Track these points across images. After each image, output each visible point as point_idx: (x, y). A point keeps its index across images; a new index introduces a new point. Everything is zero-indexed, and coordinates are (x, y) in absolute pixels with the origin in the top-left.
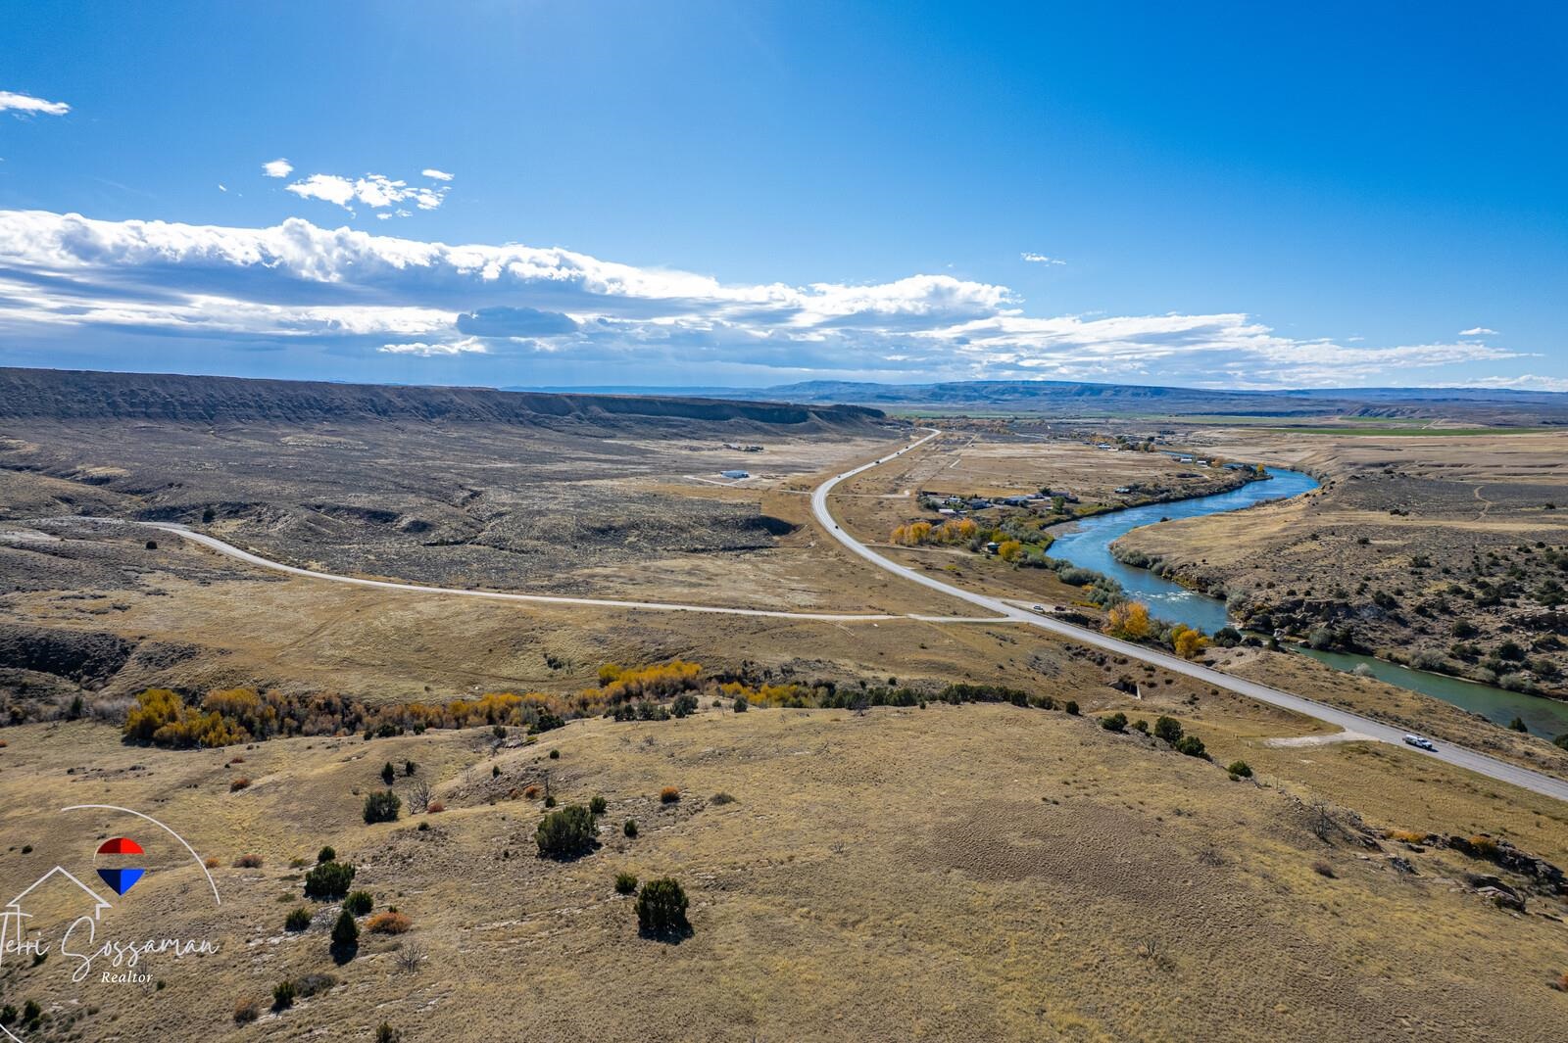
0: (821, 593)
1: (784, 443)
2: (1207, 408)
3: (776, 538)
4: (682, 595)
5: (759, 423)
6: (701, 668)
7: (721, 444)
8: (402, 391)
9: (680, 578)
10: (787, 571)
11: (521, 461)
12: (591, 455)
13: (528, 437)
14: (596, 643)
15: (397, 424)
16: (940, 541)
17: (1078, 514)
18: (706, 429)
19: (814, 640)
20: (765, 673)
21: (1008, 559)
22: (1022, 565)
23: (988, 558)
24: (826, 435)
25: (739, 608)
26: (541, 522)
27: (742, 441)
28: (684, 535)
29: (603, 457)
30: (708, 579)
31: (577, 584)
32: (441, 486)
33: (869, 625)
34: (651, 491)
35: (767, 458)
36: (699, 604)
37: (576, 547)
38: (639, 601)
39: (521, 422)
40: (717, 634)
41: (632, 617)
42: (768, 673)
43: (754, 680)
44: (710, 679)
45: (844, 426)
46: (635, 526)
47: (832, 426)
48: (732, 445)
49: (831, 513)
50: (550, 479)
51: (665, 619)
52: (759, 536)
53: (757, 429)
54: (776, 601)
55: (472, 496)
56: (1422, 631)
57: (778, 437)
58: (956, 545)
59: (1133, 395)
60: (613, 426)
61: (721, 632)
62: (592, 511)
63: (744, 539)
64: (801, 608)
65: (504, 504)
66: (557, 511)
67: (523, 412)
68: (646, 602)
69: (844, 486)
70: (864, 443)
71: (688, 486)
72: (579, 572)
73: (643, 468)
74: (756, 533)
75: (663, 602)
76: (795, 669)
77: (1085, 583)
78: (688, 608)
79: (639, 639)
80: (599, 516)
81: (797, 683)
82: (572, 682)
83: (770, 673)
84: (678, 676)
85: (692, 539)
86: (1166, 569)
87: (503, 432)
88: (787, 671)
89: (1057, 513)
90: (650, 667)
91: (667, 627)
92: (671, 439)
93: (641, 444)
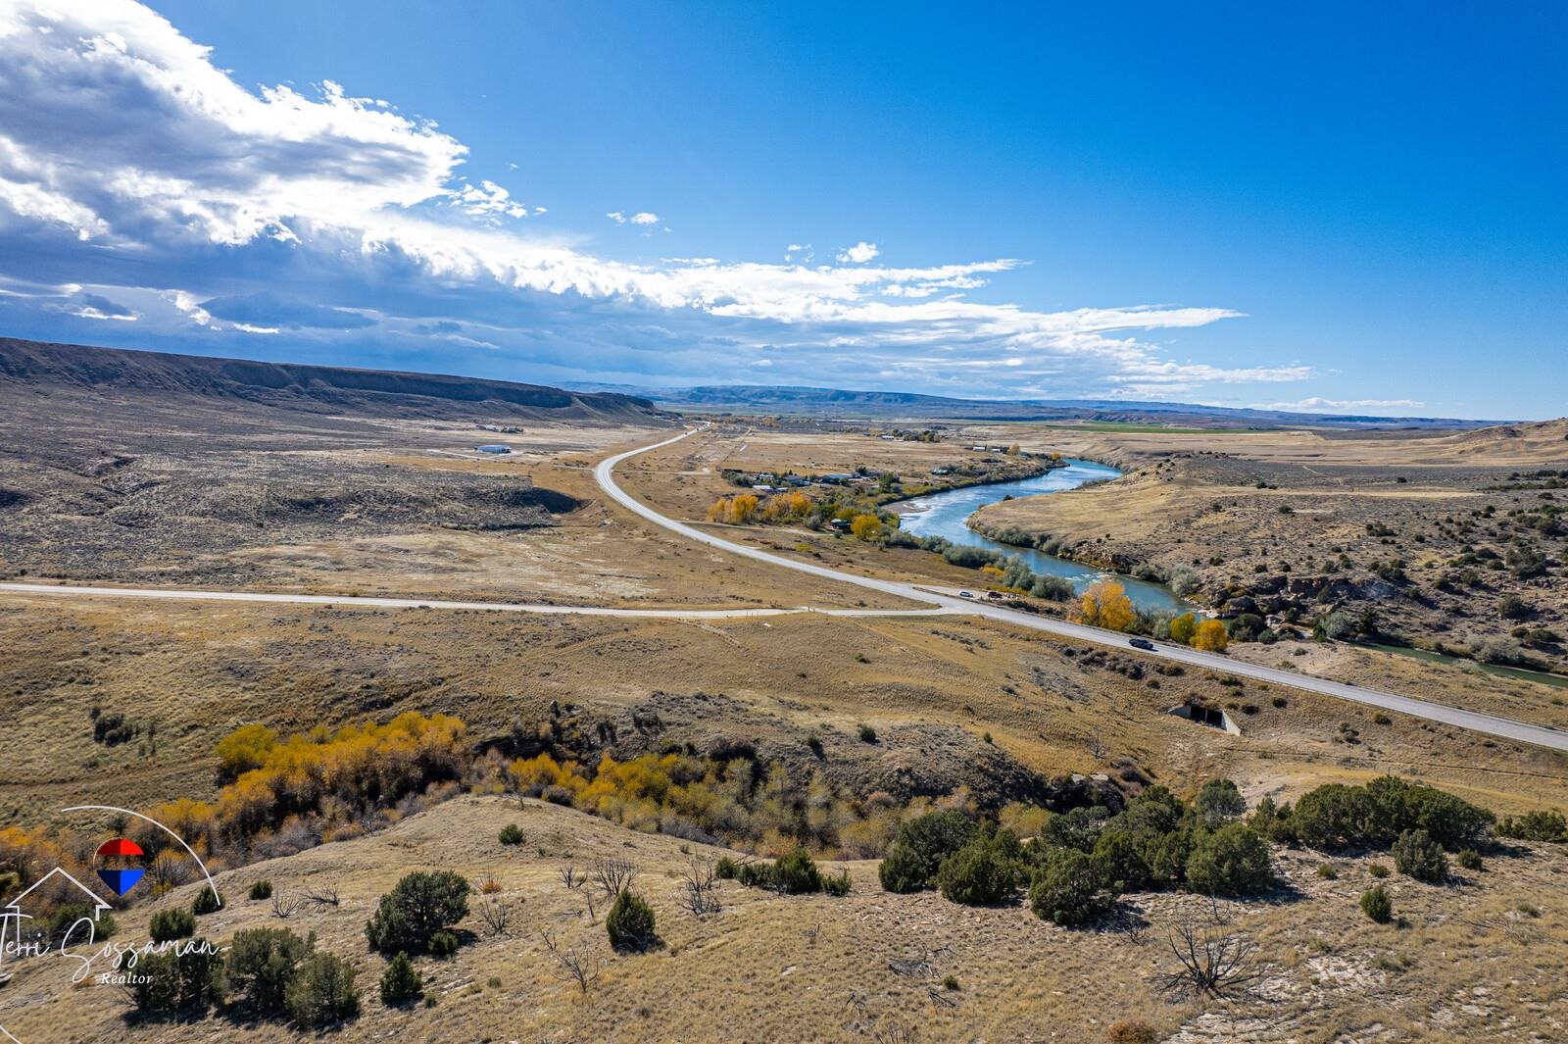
0: (649, 580)
1: (547, 427)
2: (956, 413)
3: (556, 516)
4: (422, 583)
5: (516, 406)
6: (461, 726)
7: (473, 426)
8: (47, 350)
9: (420, 560)
10: (584, 553)
11: (208, 431)
12: (308, 429)
13: (227, 409)
14: (230, 678)
15: (39, 387)
16: (769, 519)
17: (908, 493)
18: (454, 409)
19: (674, 654)
20: (601, 729)
21: (864, 539)
22: (889, 545)
23: (838, 537)
24: (593, 421)
25: (525, 602)
26: (213, 493)
27: (498, 424)
28: (427, 511)
29: (324, 431)
30: (465, 561)
31: (233, 569)
32: (72, 451)
33: (756, 626)
34: (382, 462)
35: (530, 439)
36: (453, 597)
37: (261, 525)
38: (341, 594)
39: (220, 394)
40: (493, 649)
41: (320, 623)
42: (606, 729)
43: (577, 745)
44: (484, 748)
45: (611, 413)
46: (355, 498)
47: (599, 413)
48: (487, 427)
49: (623, 489)
50: (243, 448)
51: (388, 624)
52: (534, 514)
53: (515, 412)
54: (585, 591)
55: (116, 464)
56: (1458, 612)
57: (541, 421)
58: (789, 523)
59: (886, 400)
60: (341, 402)
61: (499, 646)
62: (293, 481)
63: (512, 516)
64: (631, 602)
65: (161, 472)
66: (241, 480)
67: (224, 382)
68: (355, 595)
69: (629, 463)
70: (636, 430)
71: (434, 461)
72: (245, 552)
73: (375, 442)
74: (529, 510)
75: (385, 595)
76: (664, 717)
77: (982, 564)
78: (433, 604)
79: (330, 665)
80: (303, 486)
81: (674, 749)
82: (144, 777)
83: (611, 728)
84: (409, 750)
85: (438, 515)
86: (1062, 547)
87: (194, 402)
88: (647, 723)
89: (885, 492)
90: (347, 728)
91: (391, 639)
92: (412, 419)
93: (376, 422)
